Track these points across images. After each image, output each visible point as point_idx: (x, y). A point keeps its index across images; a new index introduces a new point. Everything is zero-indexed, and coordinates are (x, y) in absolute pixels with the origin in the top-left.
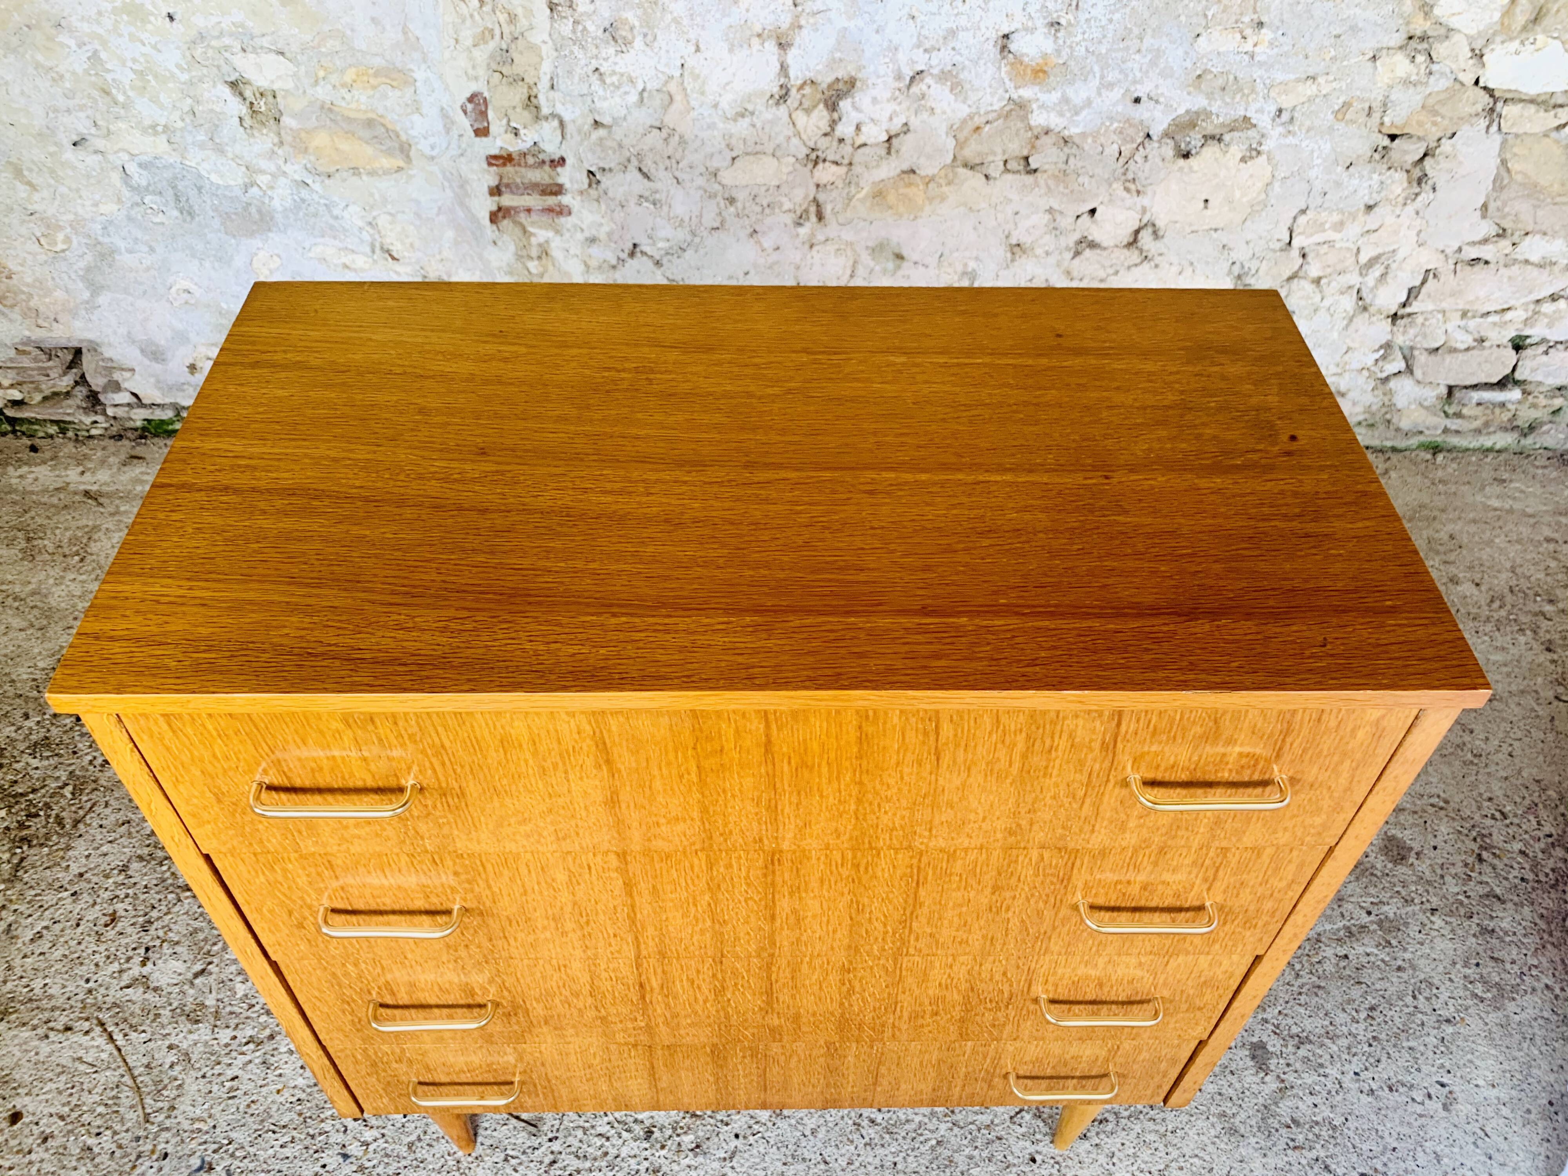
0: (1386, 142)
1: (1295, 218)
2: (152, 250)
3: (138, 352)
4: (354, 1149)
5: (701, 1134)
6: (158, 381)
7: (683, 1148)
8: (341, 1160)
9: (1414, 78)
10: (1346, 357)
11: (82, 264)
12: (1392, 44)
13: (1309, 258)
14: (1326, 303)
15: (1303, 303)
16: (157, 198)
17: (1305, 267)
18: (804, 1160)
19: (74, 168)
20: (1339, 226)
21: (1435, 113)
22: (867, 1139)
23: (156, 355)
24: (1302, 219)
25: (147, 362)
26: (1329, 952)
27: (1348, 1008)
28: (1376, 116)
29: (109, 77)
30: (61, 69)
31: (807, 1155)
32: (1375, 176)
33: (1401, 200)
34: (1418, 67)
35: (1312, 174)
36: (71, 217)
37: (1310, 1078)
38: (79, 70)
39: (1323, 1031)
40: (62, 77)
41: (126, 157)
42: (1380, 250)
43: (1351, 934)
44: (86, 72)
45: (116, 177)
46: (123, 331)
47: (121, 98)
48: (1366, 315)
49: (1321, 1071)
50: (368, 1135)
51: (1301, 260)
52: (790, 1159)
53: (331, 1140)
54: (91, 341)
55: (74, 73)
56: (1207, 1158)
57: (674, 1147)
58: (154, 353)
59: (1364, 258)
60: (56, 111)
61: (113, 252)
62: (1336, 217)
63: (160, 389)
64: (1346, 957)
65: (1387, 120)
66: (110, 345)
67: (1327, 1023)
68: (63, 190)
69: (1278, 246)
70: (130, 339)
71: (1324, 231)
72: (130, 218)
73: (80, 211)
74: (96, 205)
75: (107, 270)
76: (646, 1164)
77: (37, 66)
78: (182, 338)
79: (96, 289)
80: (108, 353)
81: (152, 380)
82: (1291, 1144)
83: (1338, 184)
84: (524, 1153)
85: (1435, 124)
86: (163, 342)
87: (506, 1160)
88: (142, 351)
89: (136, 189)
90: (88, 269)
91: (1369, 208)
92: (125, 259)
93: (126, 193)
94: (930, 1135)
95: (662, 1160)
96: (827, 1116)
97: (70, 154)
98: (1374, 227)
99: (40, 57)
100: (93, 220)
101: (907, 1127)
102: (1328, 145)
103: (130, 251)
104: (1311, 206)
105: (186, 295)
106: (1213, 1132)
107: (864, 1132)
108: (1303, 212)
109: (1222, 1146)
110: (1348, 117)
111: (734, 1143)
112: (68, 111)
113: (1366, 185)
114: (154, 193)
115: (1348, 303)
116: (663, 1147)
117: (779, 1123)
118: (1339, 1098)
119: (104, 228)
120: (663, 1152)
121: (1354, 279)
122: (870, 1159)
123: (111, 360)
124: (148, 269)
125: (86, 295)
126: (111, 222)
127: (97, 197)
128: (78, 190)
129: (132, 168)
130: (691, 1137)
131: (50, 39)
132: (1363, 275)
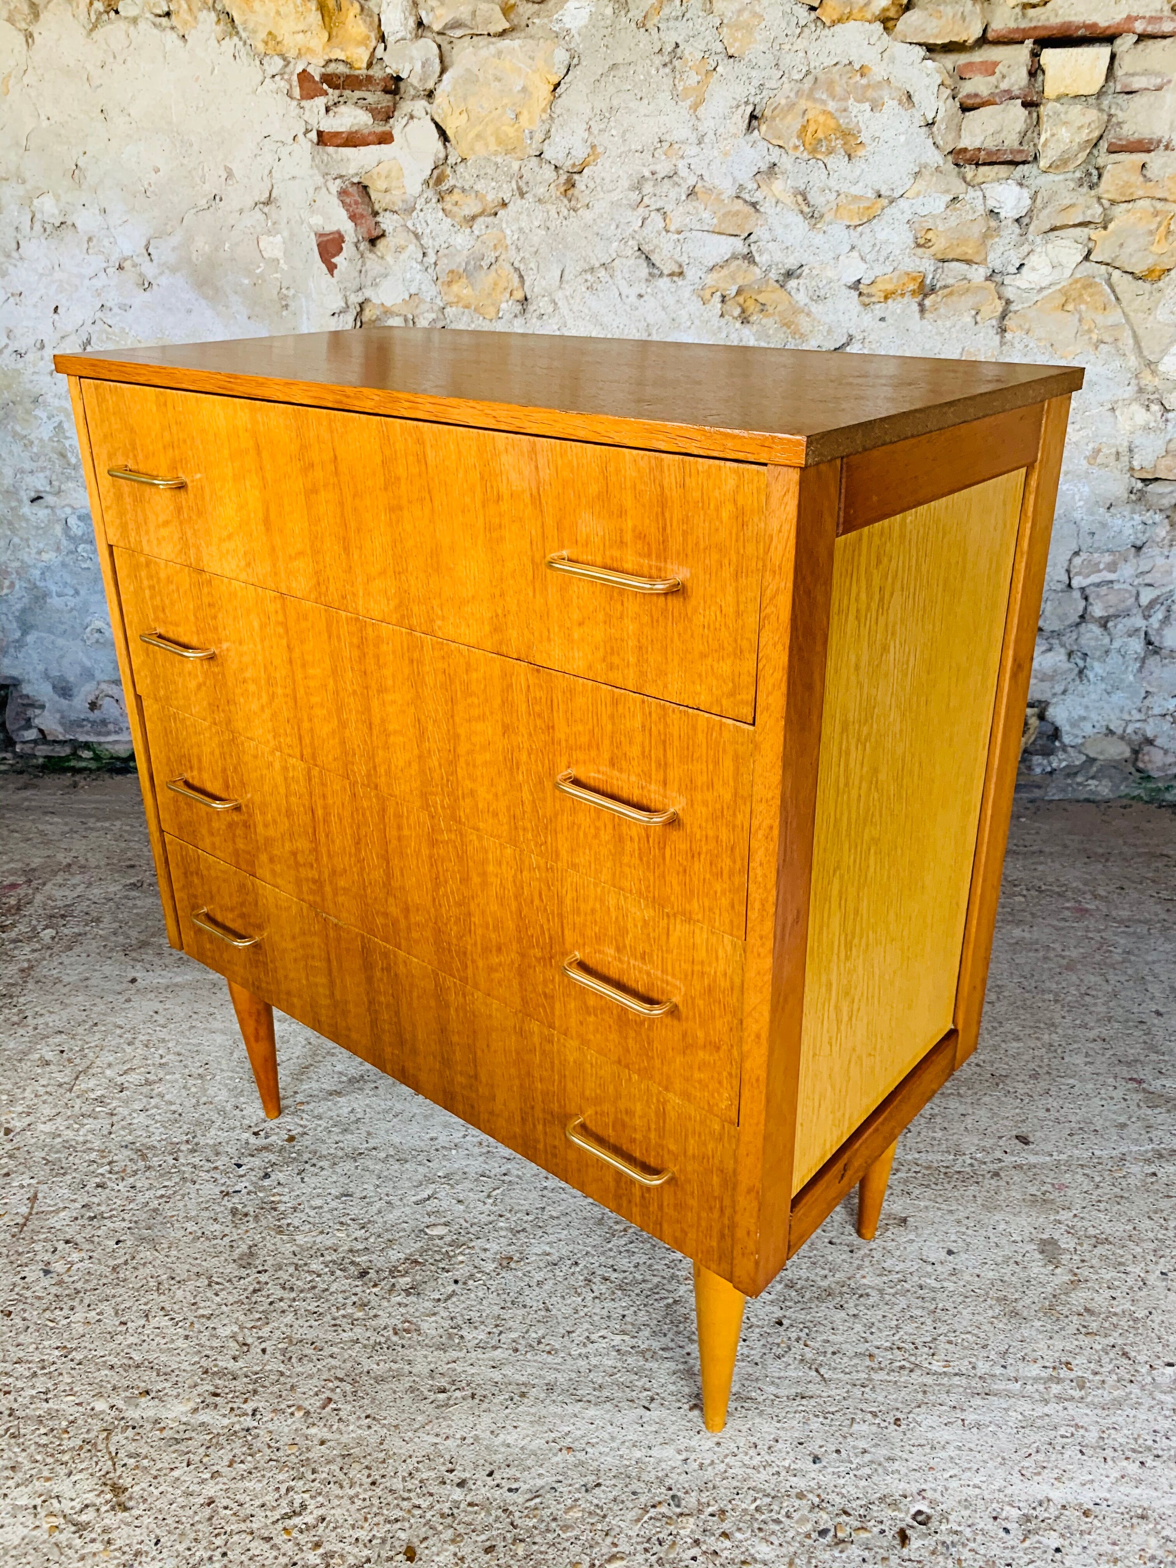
0: (1140, 485)
1: (1070, 560)
2: (77, 592)
3: (50, 688)
4: (59, 1267)
5: (418, 1277)
6: (63, 717)
7: (397, 1287)
8: (42, 1274)
9: (1152, 424)
10: (1147, 702)
11: (19, 606)
12: (1126, 396)
13: (1091, 600)
14: (1116, 644)
15: (1093, 643)
16: (88, 547)
17: (1090, 608)
18: (525, 1306)
19: (27, 520)
20: (1112, 567)
22: (597, 1294)
23: (64, 691)
24: (1077, 561)
25: (56, 698)
26: (1135, 1169)
27: (1156, 1217)
28: (1125, 459)
29: (67, 443)
30: (32, 437)
31: (528, 1302)
32: (1136, 517)
33: (1166, 542)
34: (1154, 414)
35: (1077, 515)
36: (17, 564)
37: (1108, 1275)
38: (46, 438)
39: (1125, 1235)
40: (32, 443)
41: (68, 510)
42: (1157, 592)
43: (1161, 1156)
44: (51, 439)
45: (58, 529)
46: (41, 667)
47: (73, 461)
48: (1158, 657)
49: (1122, 1268)
50: (75, 1256)
51: (1083, 603)
52: (509, 1305)
53: (38, 1258)
54: (13, 678)
55: (41, 440)
56: (982, 1335)
57: (388, 1287)
58: (63, 689)
59: (1144, 600)
60: (23, 472)
61: (46, 595)
62: (1108, 558)
63: (62, 724)
64: (1154, 1174)
65: (1136, 464)
66: (29, 681)
67: (1129, 1227)
68: (16, 540)
69: (1060, 587)
70: (46, 676)
71: (1100, 571)
72: (64, 565)
73: (26, 558)
74: (39, 553)
75: (38, 611)
76: (354, 1298)
77: (15, 434)
78: (88, 674)
79: (26, 628)
80: (26, 689)
81: (58, 716)
82: (1083, 1330)
83: (1104, 525)
84: (229, 1281)
86: (72, 679)
87: (209, 1285)
88: (54, 687)
89: (71, 538)
90: (24, 611)
91: (1138, 549)
92: (55, 602)
93: (64, 542)
94: (666, 1294)
95: (373, 1297)
96: (557, 1272)
97: (27, 509)
98: (1147, 569)
99: (18, 428)
100: (35, 566)
101: (643, 1285)
102: (1087, 489)
103: (59, 595)
104: (1084, 548)
105: (97, 635)
106: (990, 1313)
107: (594, 1287)
108: (1076, 554)
109: (1001, 1326)
110: (1099, 461)
111: (452, 1287)
112: (32, 472)
113: (1129, 524)
114: (86, 542)
115: (1137, 645)
116: (375, 1285)
117: (503, 1274)
118: (1142, 1294)
119: (43, 573)
120: (374, 1290)
121: (1138, 622)
122: (597, 1311)
123: (28, 697)
124: (72, 610)
125: (18, 634)
126: (48, 568)
127: (41, 546)
128: (27, 540)
129: (73, 521)
130: (408, 1279)
131: (28, 412)
132: (1147, 617)
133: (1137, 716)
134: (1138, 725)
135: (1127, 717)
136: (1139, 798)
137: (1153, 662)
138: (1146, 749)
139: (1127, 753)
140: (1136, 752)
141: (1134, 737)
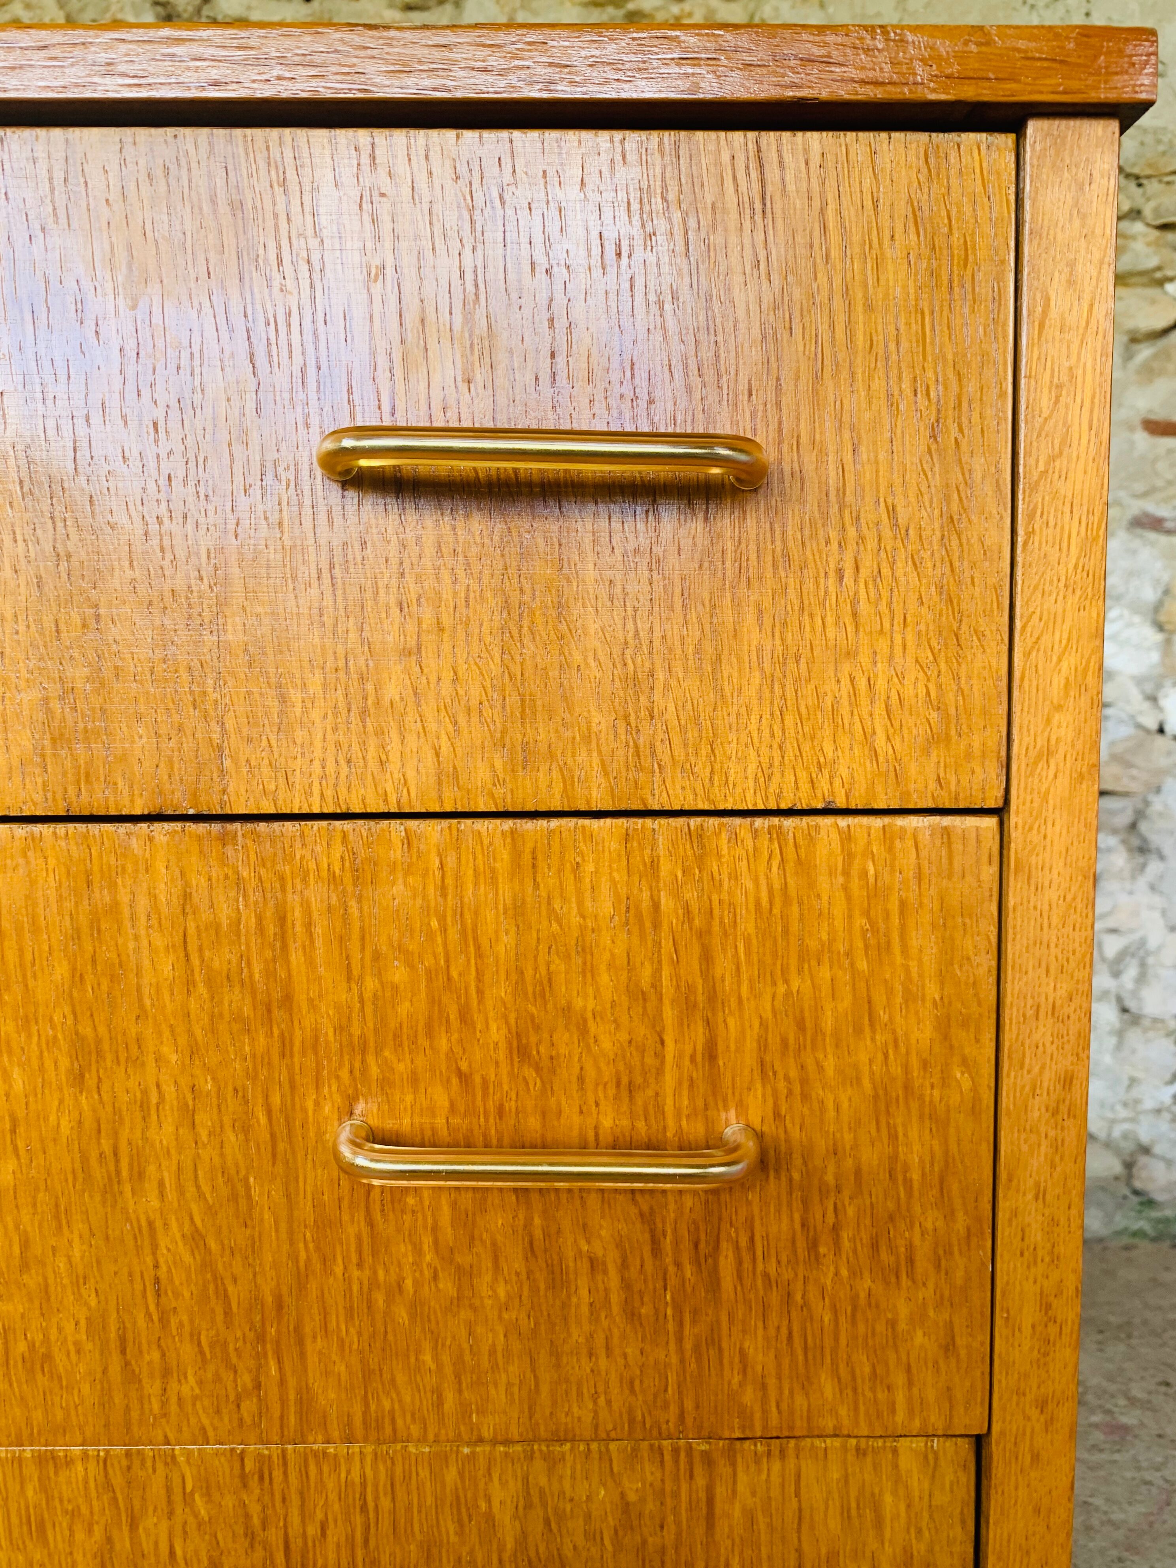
10: (1135, 1093)
21: (1129, 765)
33: (1127, 872)
85: (1133, 778)
132: (1116, 974)
133: (1123, 1113)
134: (1126, 1126)
135: (1110, 1115)
136: (1139, 1234)
137: (1134, 1036)
138: (1143, 1160)
139: (1117, 1168)
140: (1129, 1166)
141: (1124, 1144)
